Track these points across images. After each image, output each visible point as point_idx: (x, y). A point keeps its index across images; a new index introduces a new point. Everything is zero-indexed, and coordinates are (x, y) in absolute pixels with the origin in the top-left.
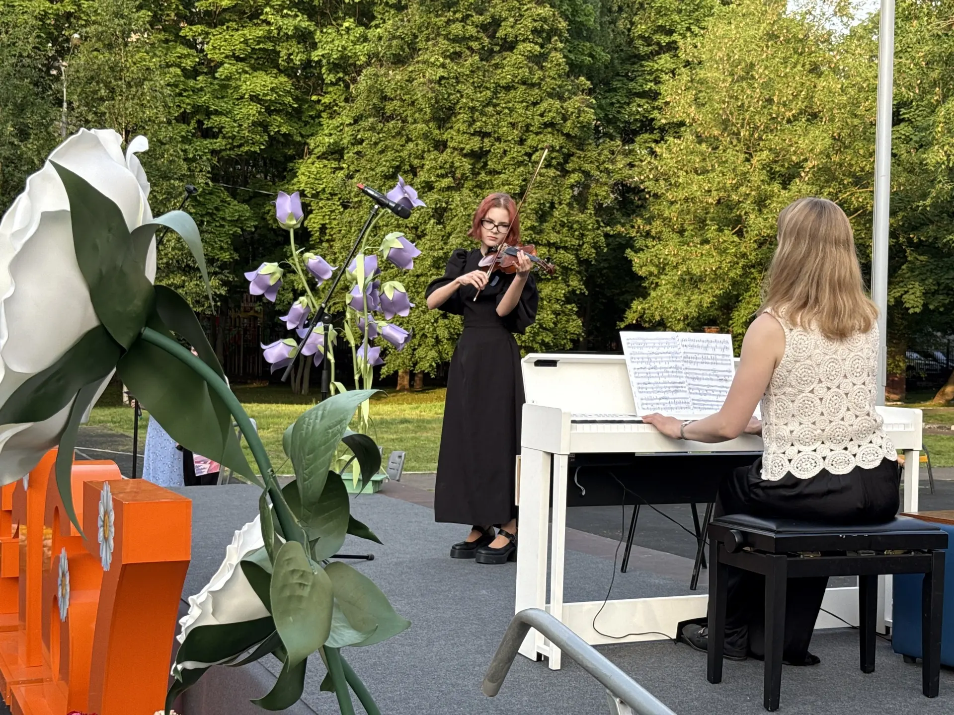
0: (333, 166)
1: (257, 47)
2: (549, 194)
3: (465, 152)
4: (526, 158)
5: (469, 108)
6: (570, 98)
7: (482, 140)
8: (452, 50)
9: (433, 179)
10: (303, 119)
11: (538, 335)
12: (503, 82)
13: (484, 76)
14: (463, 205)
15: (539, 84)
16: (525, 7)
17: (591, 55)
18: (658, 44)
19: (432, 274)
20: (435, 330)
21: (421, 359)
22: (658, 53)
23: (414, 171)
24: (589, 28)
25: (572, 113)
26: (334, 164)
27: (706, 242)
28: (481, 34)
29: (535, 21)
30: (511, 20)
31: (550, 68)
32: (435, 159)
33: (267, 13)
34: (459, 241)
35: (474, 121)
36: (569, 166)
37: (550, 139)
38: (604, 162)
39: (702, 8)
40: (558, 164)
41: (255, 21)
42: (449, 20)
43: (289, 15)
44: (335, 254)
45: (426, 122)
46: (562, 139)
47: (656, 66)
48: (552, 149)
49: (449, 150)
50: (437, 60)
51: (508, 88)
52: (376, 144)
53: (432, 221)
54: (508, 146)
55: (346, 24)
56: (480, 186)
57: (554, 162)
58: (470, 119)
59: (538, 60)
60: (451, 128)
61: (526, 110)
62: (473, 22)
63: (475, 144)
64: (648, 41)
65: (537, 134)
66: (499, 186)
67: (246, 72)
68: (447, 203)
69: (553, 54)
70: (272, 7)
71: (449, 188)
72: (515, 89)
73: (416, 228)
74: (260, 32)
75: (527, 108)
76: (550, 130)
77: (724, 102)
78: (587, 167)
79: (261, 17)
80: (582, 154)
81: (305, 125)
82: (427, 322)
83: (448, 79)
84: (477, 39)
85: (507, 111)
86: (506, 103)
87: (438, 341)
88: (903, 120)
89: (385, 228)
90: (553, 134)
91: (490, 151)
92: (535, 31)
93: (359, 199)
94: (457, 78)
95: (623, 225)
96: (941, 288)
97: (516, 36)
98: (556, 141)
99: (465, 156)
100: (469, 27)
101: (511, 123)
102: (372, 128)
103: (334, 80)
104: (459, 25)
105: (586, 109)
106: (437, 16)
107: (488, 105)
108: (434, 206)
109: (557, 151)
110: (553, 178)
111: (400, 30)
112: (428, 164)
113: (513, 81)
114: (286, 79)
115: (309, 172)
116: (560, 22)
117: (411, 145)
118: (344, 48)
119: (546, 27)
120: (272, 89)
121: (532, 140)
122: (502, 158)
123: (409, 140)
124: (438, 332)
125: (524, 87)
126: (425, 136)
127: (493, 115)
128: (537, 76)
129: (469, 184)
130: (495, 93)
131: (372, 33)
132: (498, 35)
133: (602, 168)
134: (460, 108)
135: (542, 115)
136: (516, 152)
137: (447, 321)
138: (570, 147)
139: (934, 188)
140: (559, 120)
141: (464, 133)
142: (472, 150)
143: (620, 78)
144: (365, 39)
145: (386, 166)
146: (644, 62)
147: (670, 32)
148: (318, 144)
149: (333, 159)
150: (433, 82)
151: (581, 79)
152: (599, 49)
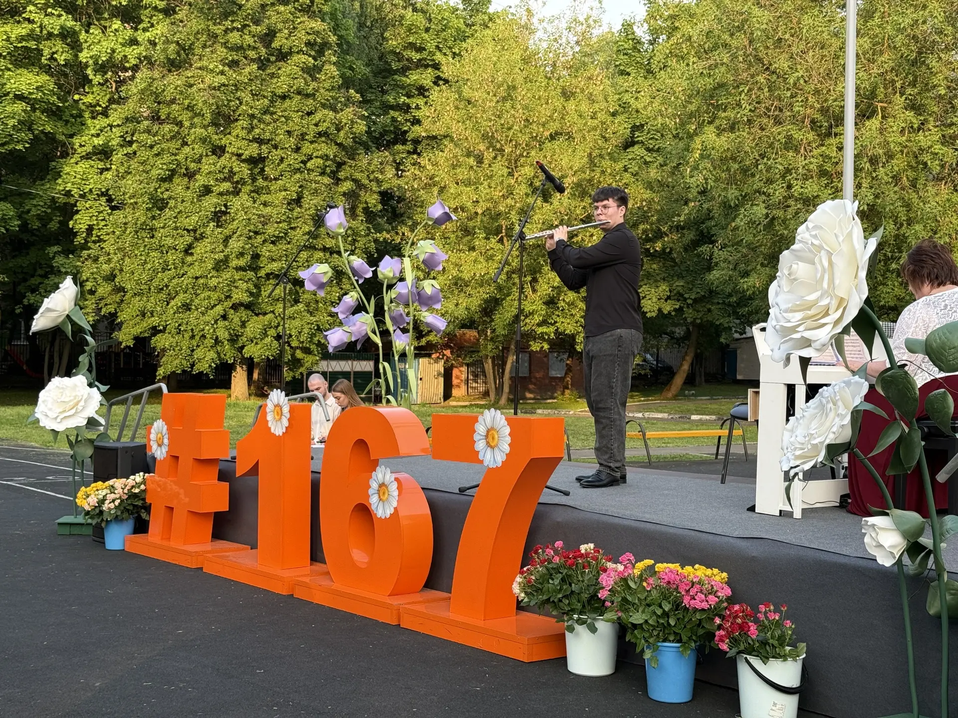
0: (100, 167)
1: (19, 45)
2: (324, 201)
3: (243, 157)
4: (302, 165)
5: (248, 115)
6: (342, 110)
7: (260, 146)
8: (230, 58)
9: (212, 183)
10: (65, 119)
11: (315, 337)
12: (279, 92)
13: (262, 85)
14: (243, 209)
15: (314, 95)
16: (299, 20)
17: (351, 68)
18: (409, 60)
19: (213, 277)
20: (214, 331)
21: (199, 360)
22: (409, 69)
23: (190, 175)
24: (349, 42)
25: (346, 124)
26: (101, 165)
27: (473, 249)
28: (258, 45)
29: (309, 34)
30: (286, 31)
31: (324, 80)
32: (214, 164)
33: (30, 12)
34: (241, 244)
35: (253, 128)
36: (342, 175)
37: (324, 148)
38: (373, 172)
39: (450, 28)
40: (332, 172)
41: (17, 18)
42: (227, 29)
43: (53, 14)
44: (109, 254)
45: (205, 127)
46: (335, 148)
47: (409, 81)
48: (326, 157)
49: (227, 155)
50: (217, 66)
51: (284, 97)
52: (151, 147)
53: (211, 225)
54: (286, 154)
55: (115, 26)
56: (257, 191)
57: (328, 170)
58: (250, 126)
59: (312, 72)
60: (230, 133)
61: (302, 119)
62: (250, 32)
63: (253, 150)
64: (399, 57)
65: (312, 142)
66: (276, 192)
67: (9, 70)
68: (225, 206)
69: (326, 67)
70: (35, 5)
71: (228, 193)
72: (290, 99)
73: (195, 231)
74: (23, 30)
75: (302, 117)
76: (323, 139)
77: (490, 120)
78: (358, 176)
79: (24, 15)
80: (353, 163)
81: (66, 125)
82: (207, 323)
83: (227, 86)
84: (254, 48)
85: (283, 119)
86: (282, 111)
87: (217, 341)
88: (638, 142)
89: (162, 230)
90: (327, 144)
91: (267, 157)
92: (309, 44)
93: (135, 200)
94: (236, 85)
95: (388, 232)
96: (672, 294)
97: (291, 48)
98: (331, 150)
99: (243, 161)
100: (246, 37)
101: (288, 131)
102: (148, 131)
103: (101, 81)
104: (236, 34)
105: (359, 121)
106: (215, 24)
107: (265, 113)
108: (213, 210)
109: (331, 160)
110: (327, 186)
111: (178, 35)
112: (205, 168)
113: (289, 91)
114: (48, 78)
115: (75, 172)
116: (330, 36)
117: (187, 149)
118: (113, 51)
119: (319, 40)
120: (37, 88)
121: (307, 148)
122: (279, 165)
123: (185, 144)
124: (218, 334)
125: (299, 97)
126: (203, 140)
127: (271, 123)
128: (311, 88)
129: (247, 188)
130: (272, 101)
131: (141, 37)
132: (273, 45)
133: (372, 177)
134: (239, 116)
135: (316, 125)
136: (293, 159)
137: (227, 323)
138: (342, 156)
139: (688, 206)
140: (333, 130)
141: (243, 139)
142: (251, 156)
143: (373, 90)
144: (133, 42)
145: (162, 169)
146: (396, 77)
147: (420, 49)
148: (83, 143)
149: (99, 160)
150: (214, 88)
151: (352, 91)
152: (359, 63)
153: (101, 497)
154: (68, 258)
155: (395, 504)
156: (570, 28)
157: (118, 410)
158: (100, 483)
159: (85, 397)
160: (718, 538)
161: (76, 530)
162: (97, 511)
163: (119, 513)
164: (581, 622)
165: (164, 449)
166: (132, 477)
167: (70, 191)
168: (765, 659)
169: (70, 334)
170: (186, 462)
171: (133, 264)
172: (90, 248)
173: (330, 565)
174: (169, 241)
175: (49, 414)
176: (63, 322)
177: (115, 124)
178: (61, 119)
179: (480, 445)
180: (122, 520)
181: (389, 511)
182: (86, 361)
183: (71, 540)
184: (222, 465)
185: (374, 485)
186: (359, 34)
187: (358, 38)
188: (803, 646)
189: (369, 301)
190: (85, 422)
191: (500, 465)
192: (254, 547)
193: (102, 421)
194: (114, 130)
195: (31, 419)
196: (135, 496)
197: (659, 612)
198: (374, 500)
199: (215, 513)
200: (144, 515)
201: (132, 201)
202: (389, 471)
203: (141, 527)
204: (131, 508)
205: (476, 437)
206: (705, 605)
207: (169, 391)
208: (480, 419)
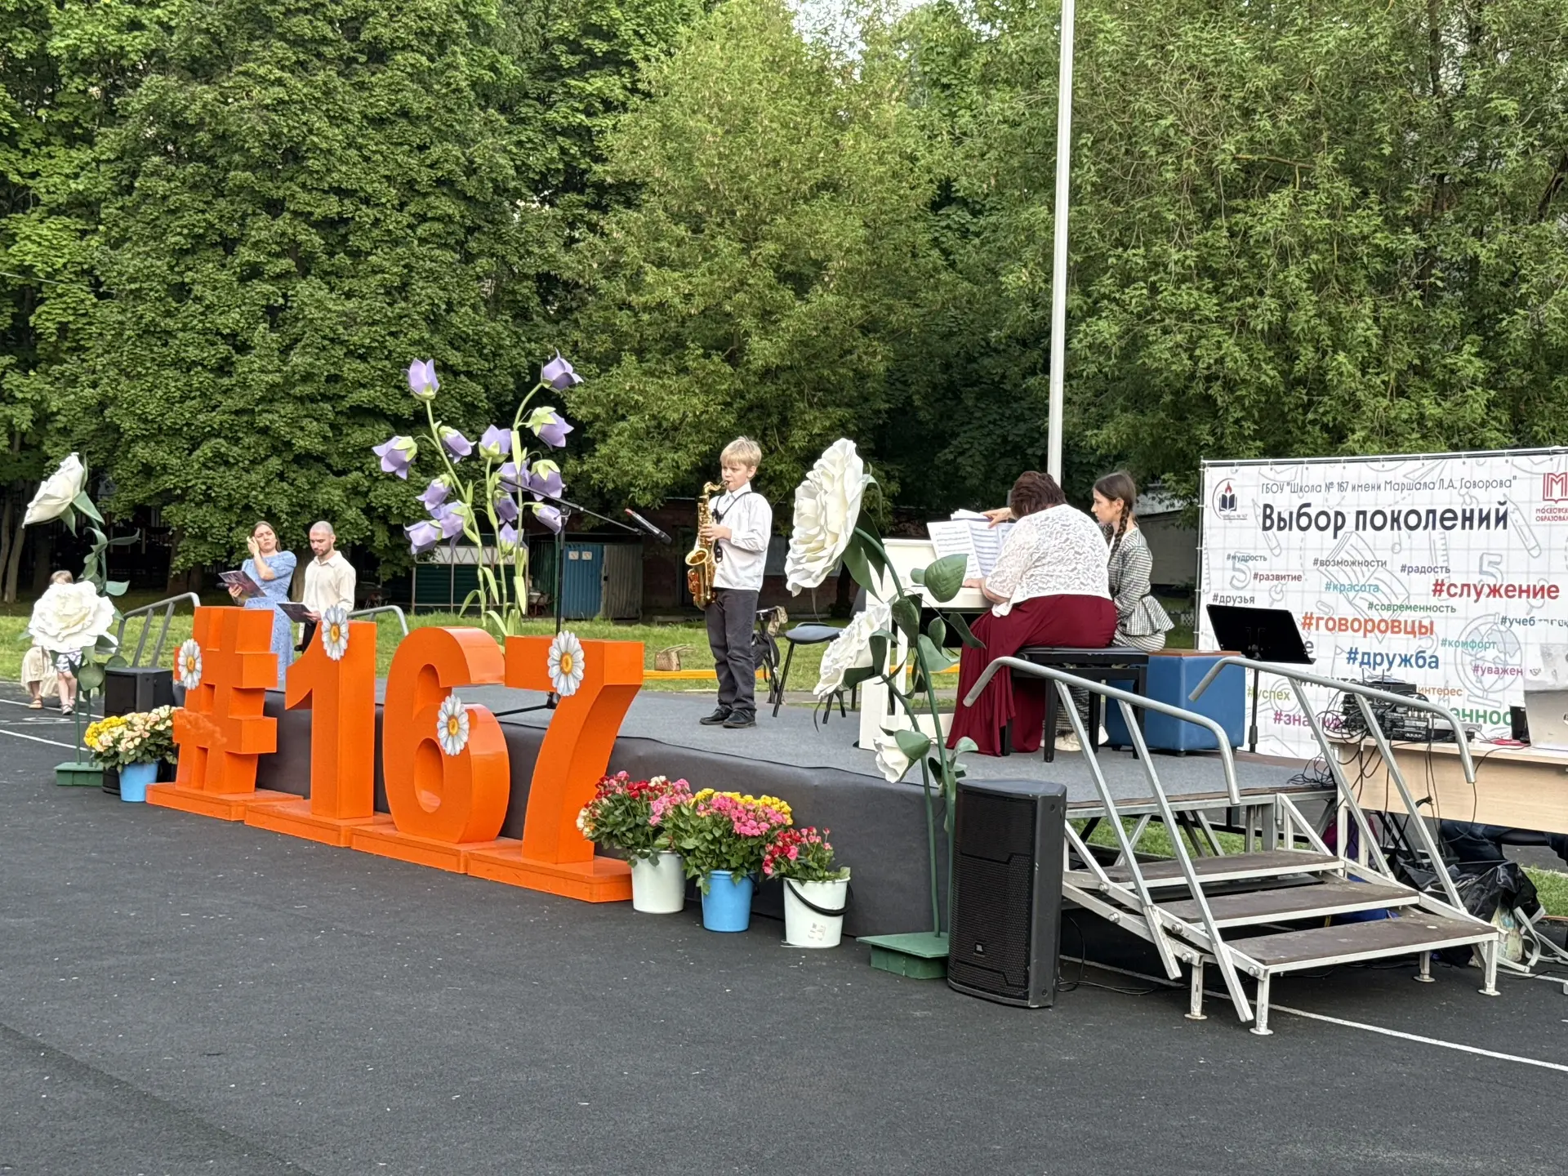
0: (79, 227)
2: (445, 289)
3: (313, 218)
4: (409, 231)
5: (321, 150)
6: (475, 142)
7: (341, 200)
8: (292, 58)
9: (262, 258)
10: (21, 146)
12: (372, 112)
13: (343, 102)
14: (313, 303)
15: (429, 118)
17: (492, 68)
18: (591, 53)
19: (262, 411)
20: (265, 498)
22: (590, 68)
23: (229, 245)
25: (481, 165)
26: (81, 225)
27: (684, 372)
28: (339, 36)
29: (421, 18)
30: (385, 14)
31: (446, 94)
32: (266, 228)
34: (308, 359)
35: (329, 171)
36: (474, 247)
37: (446, 205)
38: (526, 242)
40: (458, 242)
42: (289, 10)
44: (94, 372)
45: (251, 168)
46: (462, 204)
47: (589, 88)
48: (448, 219)
49: (287, 215)
50: (270, 71)
51: (380, 121)
52: (164, 198)
53: (261, 327)
54: (382, 212)
56: (336, 273)
57: (452, 240)
58: (324, 168)
59: (426, 80)
60: (291, 179)
61: (409, 156)
62: (325, 15)
63: (329, 207)
64: (574, 47)
65: (425, 195)
66: (366, 275)
68: (285, 296)
69: (451, 73)
71: (288, 275)
72: (390, 124)
73: (234, 336)
75: (409, 154)
76: (444, 189)
77: (712, 165)
78: (501, 249)
81: (24, 157)
82: (253, 486)
83: (288, 103)
84: (333, 41)
85: (378, 157)
86: (376, 144)
89: (180, 335)
90: (450, 197)
91: (353, 218)
92: (421, 34)
93: (137, 286)
94: (302, 102)
97: (392, 41)
98: (456, 208)
99: (313, 224)
100: (319, 23)
101: (385, 177)
102: (159, 173)
104: (304, 20)
106: (268, 3)
107: (349, 146)
108: (264, 302)
109: (457, 223)
110: (450, 265)
111: (208, 20)
112: (252, 235)
113: (389, 111)
115: (39, 235)
116: (456, 21)
117: (222, 203)
118: (102, 39)
119: (437, 29)
121: (417, 204)
122: (371, 230)
123: (219, 194)
125: (405, 121)
126: (249, 190)
127: (358, 163)
128: (424, 106)
129: (319, 269)
130: (360, 128)
132: (363, 37)
134: (307, 151)
135: (433, 167)
136: (394, 222)
137: (286, 486)
138: (474, 217)
140: (459, 175)
141: (313, 189)
142: (325, 217)
143: (531, 102)
144: (135, 25)
145: (180, 234)
146: (568, 81)
147: (608, 35)
148: (52, 189)
149: (78, 216)
150: (266, 107)
151: (491, 111)
152: (505, 60)
153: (116, 735)
154: (27, 376)
155: (465, 738)
156: (848, 12)
157: (135, 624)
158: (114, 718)
159: (94, 608)
160: (788, 769)
161: (79, 780)
162: (112, 752)
163: (139, 754)
164: (644, 856)
165: (197, 676)
166: (155, 711)
167: (32, 267)
168: (802, 881)
169: (73, 529)
170: (224, 691)
171: (134, 387)
172: (62, 362)
173: (393, 816)
174: (192, 353)
175: (48, 630)
176: (66, 512)
177: (104, 157)
178: (16, 147)
179: (554, 671)
180: (143, 763)
181: (459, 747)
182: (95, 562)
183: (75, 791)
184: (268, 697)
185: (443, 717)
186: (506, 9)
187: (505, 16)
188: (847, 871)
189: (465, 487)
190: (94, 641)
191: (573, 692)
192: (306, 796)
193: (114, 640)
194: (102, 168)
195: (22, 637)
196: (160, 734)
197: (709, 837)
198: (443, 734)
199: (260, 756)
200: (170, 759)
201: (133, 286)
202: (459, 701)
203: (166, 773)
204: (153, 748)
205: (550, 662)
206: (756, 832)
207: (202, 603)
208: (555, 641)
